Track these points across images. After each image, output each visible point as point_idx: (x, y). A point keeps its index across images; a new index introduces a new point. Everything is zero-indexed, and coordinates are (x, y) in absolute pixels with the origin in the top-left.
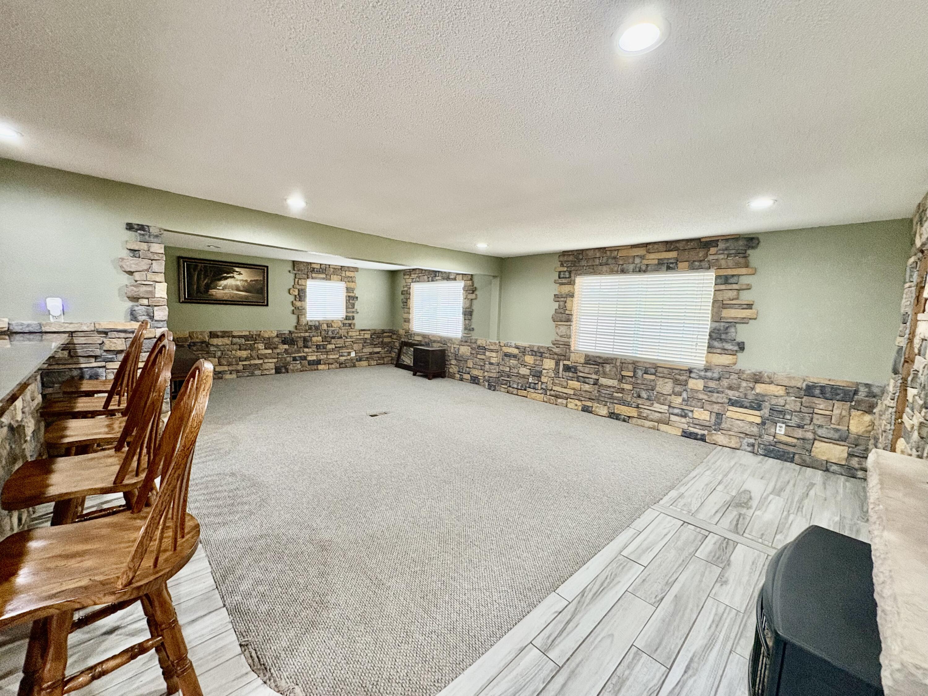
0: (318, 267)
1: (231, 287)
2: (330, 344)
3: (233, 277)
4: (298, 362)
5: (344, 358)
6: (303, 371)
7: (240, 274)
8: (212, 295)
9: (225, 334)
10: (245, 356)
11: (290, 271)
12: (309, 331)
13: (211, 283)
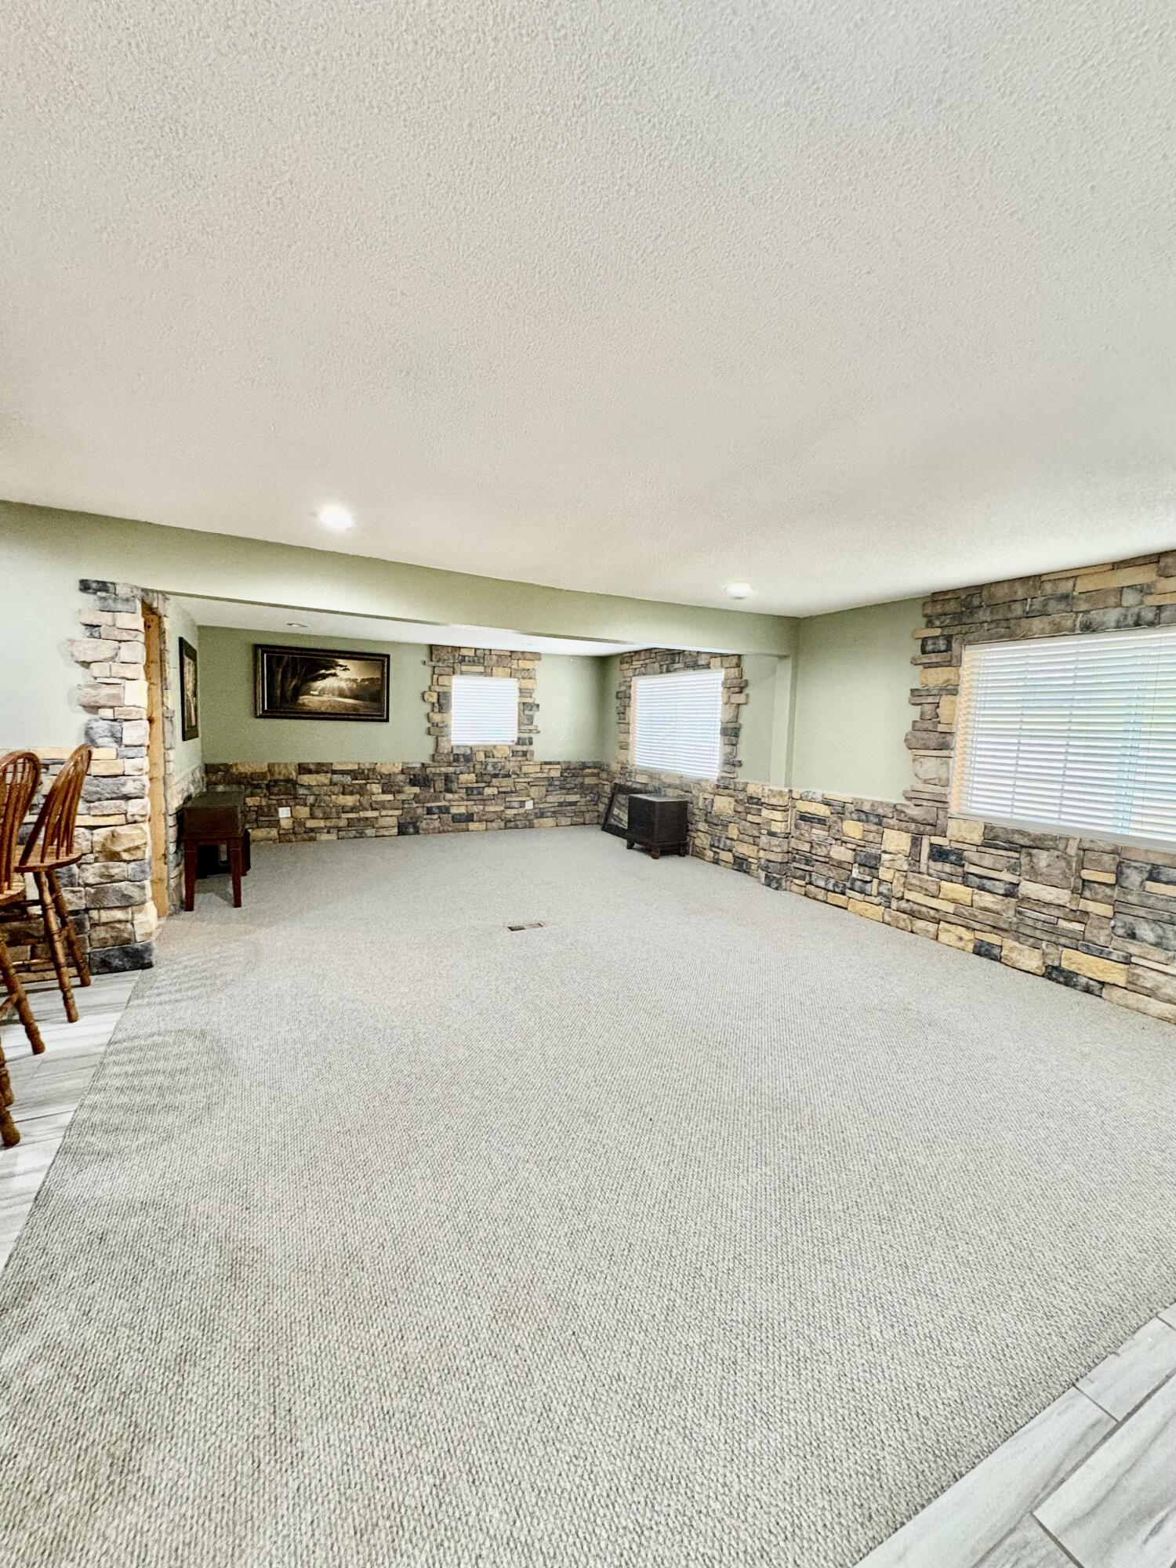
0: (472, 653)
1: (332, 692)
2: (489, 786)
3: (335, 675)
4: (436, 816)
5: (514, 811)
6: (444, 831)
7: (346, 669)
8: (304, 704)
9: (320, 768)
10: (350, 804)
11: (424, 663)
12: (455, 764)
13: (302, 684)
